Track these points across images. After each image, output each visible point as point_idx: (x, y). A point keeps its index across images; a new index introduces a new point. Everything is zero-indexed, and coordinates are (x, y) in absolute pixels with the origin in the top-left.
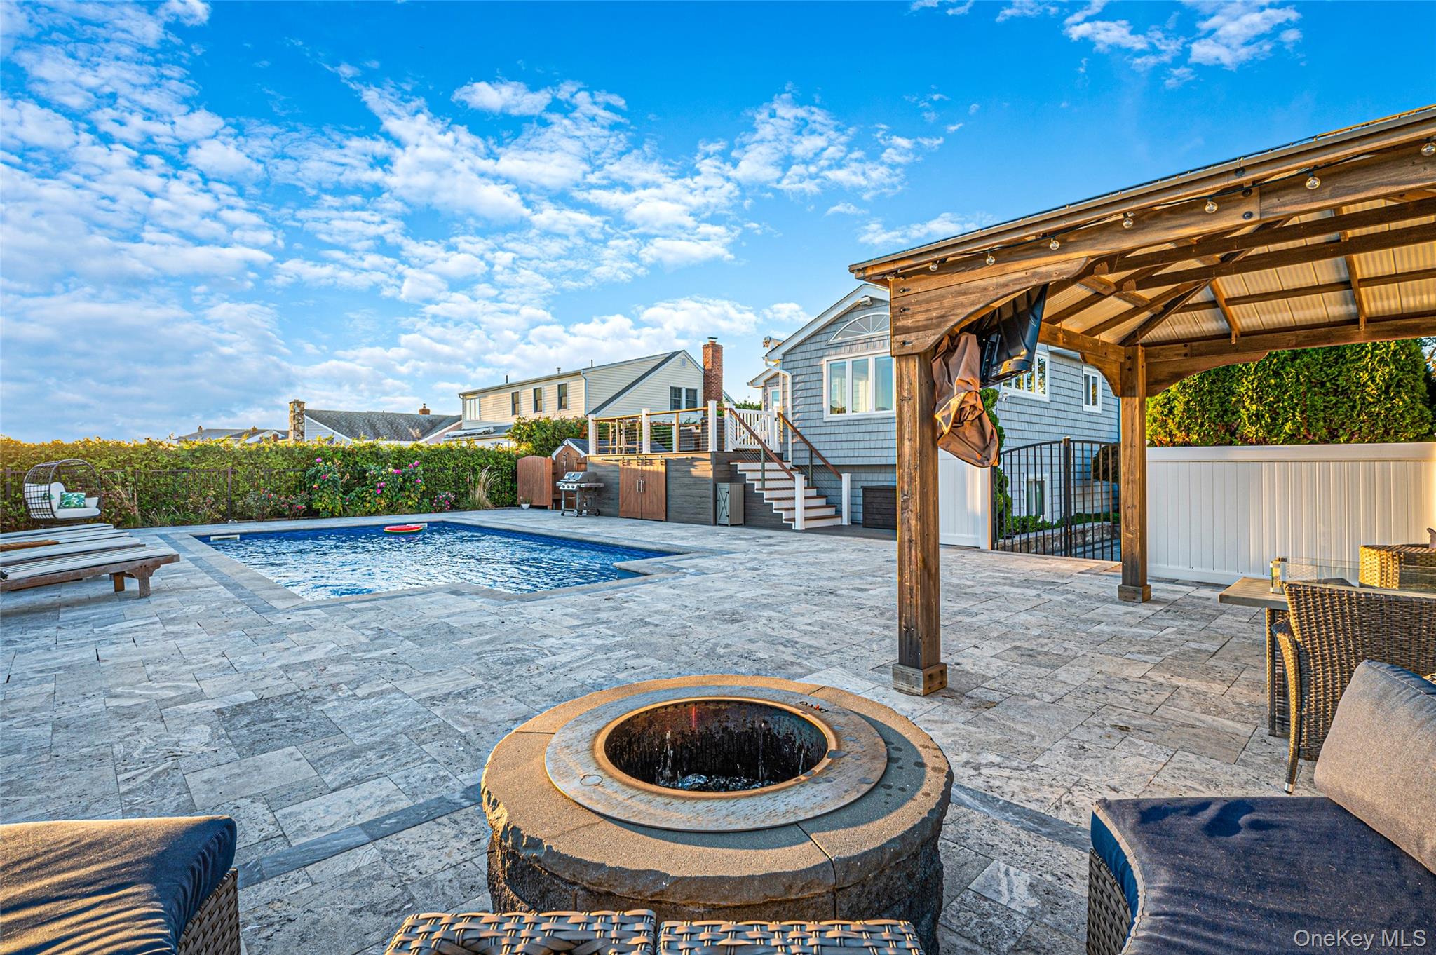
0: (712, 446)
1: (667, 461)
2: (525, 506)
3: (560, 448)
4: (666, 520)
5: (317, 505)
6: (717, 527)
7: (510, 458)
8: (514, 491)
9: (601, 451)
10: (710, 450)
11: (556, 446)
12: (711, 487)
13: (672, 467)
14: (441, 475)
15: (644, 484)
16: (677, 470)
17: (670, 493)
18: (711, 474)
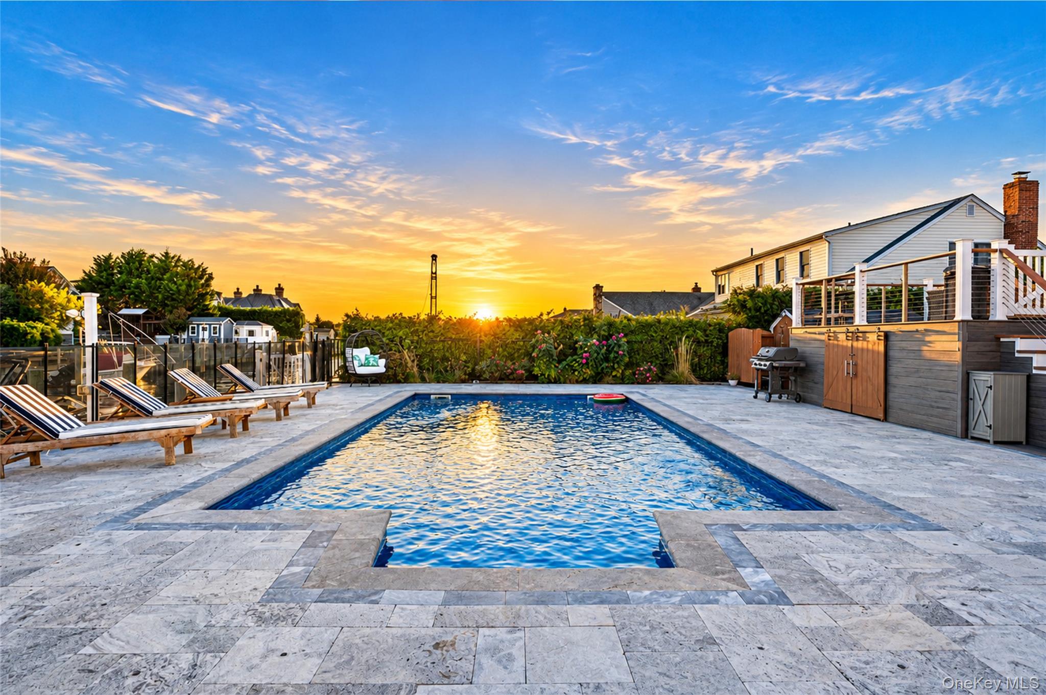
0: (963, 310)
1: (887, 335)
2: (732, 382)
3: (779, 319)
4: (886, 419)
5: (536, 371)
6: (967, 443)
7: (720, 331)
8: (725, 364)
9: (806, 323)
10: (958, 317)
11: (775, 317)
12: (958, 375)
13: (895, 342)
14: (648, 347)
15: (855, 365)
16: (903, 349)
17: (892, 380)
18: (958, 357)
